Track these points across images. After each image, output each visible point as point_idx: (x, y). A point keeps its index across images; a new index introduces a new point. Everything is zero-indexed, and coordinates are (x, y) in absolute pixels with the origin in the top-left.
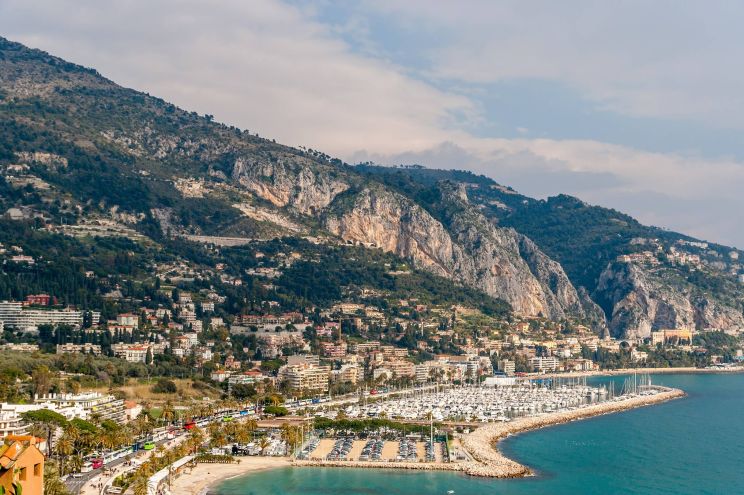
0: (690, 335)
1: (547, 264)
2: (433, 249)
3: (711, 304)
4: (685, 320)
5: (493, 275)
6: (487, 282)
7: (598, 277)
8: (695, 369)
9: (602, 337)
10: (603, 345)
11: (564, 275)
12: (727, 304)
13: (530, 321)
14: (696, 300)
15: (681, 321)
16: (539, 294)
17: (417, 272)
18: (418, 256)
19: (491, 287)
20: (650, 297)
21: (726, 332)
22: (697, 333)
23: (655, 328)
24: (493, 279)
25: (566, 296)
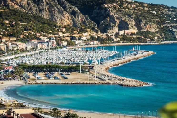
0: (135, 32)
1: (71, 8)
2: (18, 2)
3: (143, 21)
4: (132, 27)
5: (46, 11)
6: (44, 14)
7: (92, 12)
8: (140, 43)
9: (97, 33)
10: (99, 35)
11: (78, 11)
12: (150, 21)
13: (65, 27)
14: (136, 20)
15: (131, 27)
16: (68, 18)
17: (10, 10)
18: (11, 4)
19: (46, 15)
20: (117, 19)
21: (150, 31)
22: (138, 31)
23: (120, 30)
24: (47, 13)
25: (80, 19)
